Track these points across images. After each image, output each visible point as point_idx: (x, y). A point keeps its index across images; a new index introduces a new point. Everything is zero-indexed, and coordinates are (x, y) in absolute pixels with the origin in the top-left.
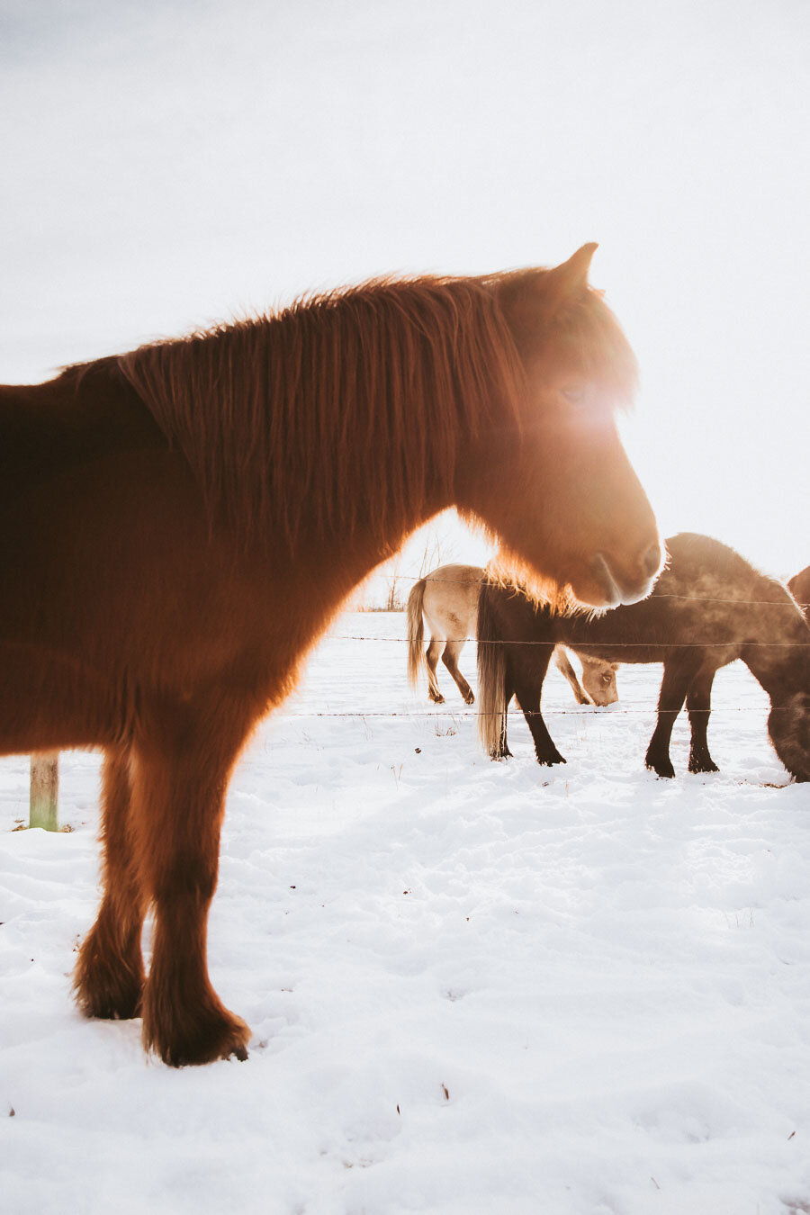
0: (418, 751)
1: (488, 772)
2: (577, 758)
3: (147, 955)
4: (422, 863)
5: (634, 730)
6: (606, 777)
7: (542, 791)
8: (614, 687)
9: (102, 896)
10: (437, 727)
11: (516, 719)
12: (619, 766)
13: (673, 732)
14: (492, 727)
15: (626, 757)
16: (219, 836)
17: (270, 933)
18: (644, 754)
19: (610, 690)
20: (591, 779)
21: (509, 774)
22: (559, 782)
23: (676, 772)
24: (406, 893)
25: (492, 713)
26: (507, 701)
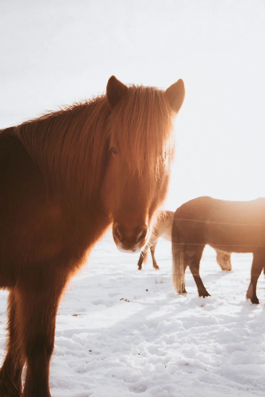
0: (147, 290)
1: (177, 300)
2: (216, 295)
3: (23, 382)
4: (147, 341)
5: (242, 282)
6: (230, 304)
7: (200, 309)
8: (230, 261)
9: (5, 355)
10: (155, 280)
11: (188, 276)
12: (234, 298)
13: (258, 283)
14: (179, 280)
15: (238, 294)
16: (54, 327)
17: (79, 372)
18: (245, 293)
19: (228, 263)
20: (222, 304)
21: (186, 301)
22: (208, 305)
23: (260, 302)
24: (139, 354)
25: (178, 275)
26: (185, 268)
